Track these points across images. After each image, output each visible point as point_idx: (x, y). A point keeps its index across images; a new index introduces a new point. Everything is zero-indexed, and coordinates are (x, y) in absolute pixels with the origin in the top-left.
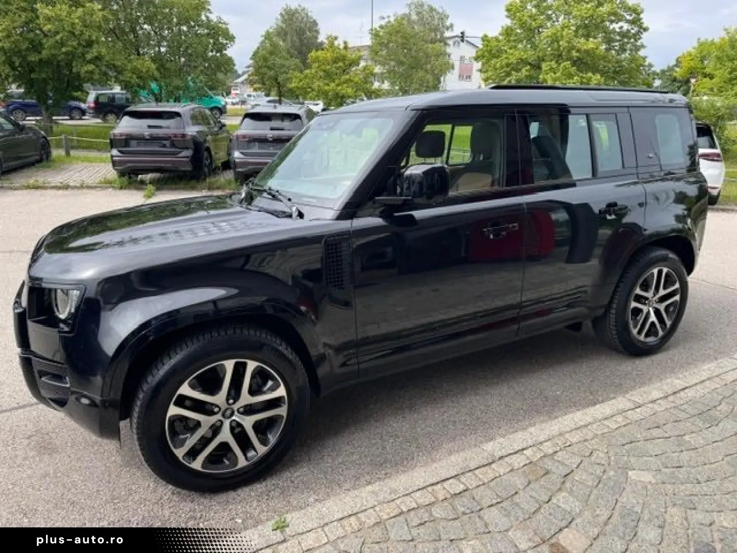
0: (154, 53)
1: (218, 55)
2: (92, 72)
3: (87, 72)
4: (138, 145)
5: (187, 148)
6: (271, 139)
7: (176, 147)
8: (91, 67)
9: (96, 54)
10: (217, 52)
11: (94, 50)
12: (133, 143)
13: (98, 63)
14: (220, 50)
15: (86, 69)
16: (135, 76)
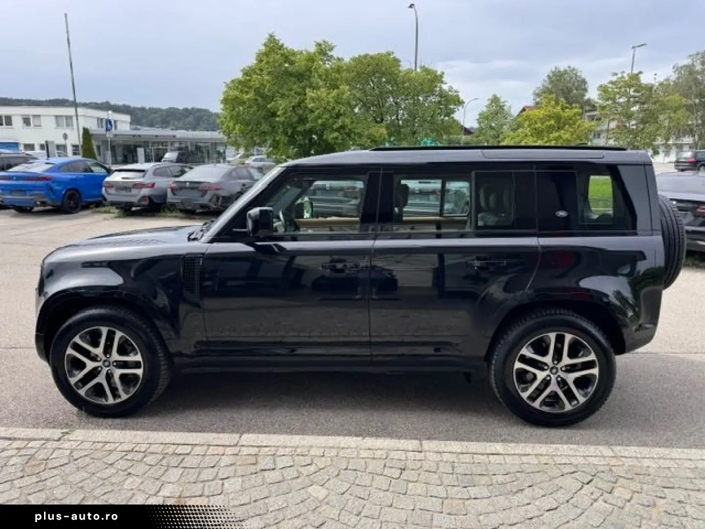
0: (391, 120)
1: (447, 118)
2: (336, 138)
3: (333, 138)
4: (322, 194)
5: (356, 198)
6: (417, 192)
7: (348, 198)
8: (336, 134)
9: (340, 124)
10: (445, 116)
11: (340, 121)
12: (319, 192)
13: (342, 131)
14: (448, 115)
15: (331, 136)
16: (369, 141)
